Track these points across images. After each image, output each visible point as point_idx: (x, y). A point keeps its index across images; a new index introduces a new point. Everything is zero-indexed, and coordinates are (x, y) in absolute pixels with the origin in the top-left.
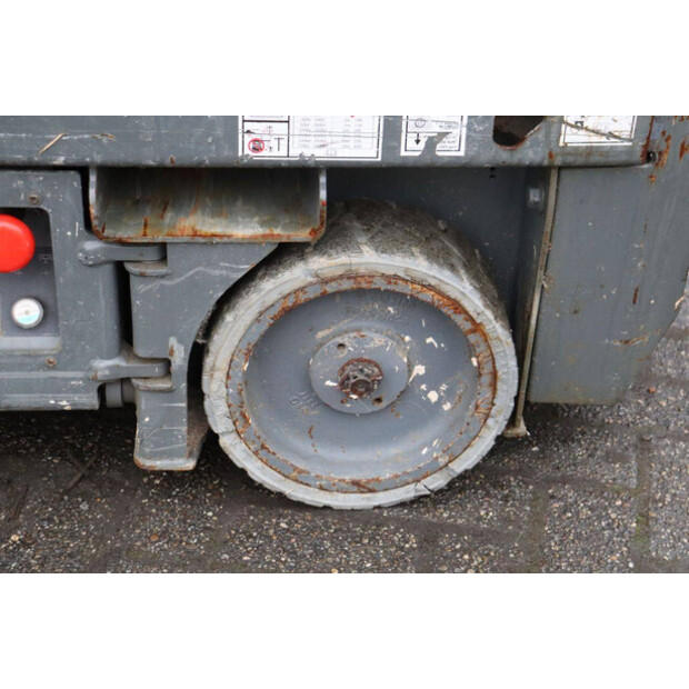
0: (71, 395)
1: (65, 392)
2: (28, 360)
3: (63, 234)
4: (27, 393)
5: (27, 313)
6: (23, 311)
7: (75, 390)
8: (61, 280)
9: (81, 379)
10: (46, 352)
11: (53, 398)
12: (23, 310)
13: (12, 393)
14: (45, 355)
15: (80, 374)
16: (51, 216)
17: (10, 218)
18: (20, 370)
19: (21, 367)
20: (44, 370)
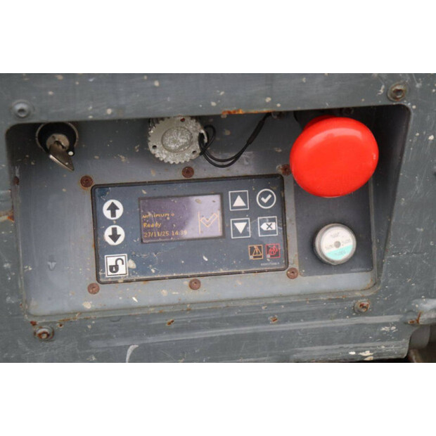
0: (377, 344)
1: (371, 341)
2: (335, 305)
3: (423, 138)
4: (323, 344)
5: (338, 244)
6: (333, 243)
7: (384, 337)
8: (402, 201)
9: (395, 324)
10: (358, 294)
11: (354, 349)
12: (333, 241)
13: (306, 346)
14: (357, 298)
15: (395, 318)
16: (413, 115)
17: (352, 122)
18: (322, 318)
19: (325, 314)
20: (351, 316)
